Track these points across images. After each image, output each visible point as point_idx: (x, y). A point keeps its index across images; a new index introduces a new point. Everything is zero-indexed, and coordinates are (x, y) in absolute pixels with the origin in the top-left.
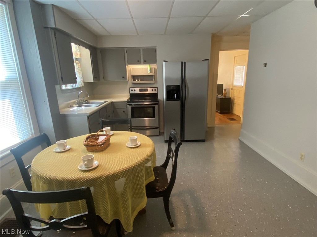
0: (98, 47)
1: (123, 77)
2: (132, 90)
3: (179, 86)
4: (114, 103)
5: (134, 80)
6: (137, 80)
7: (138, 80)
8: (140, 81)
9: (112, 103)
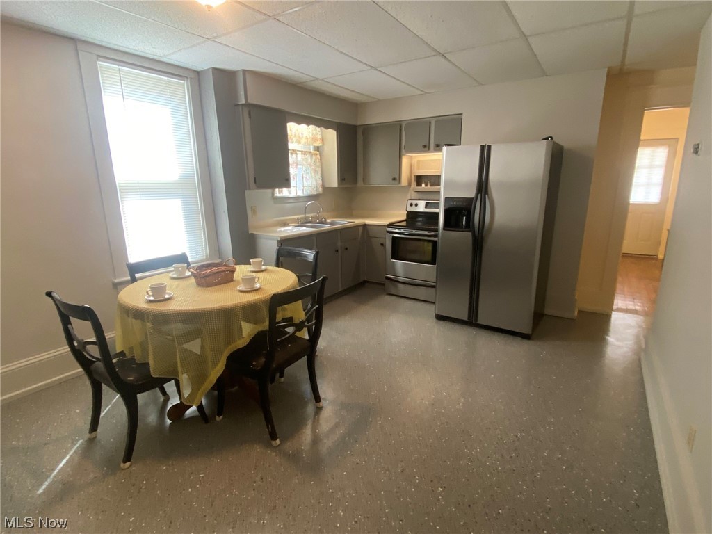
0: (358, 124)
1: (394, 179)
2: (411, 205)
3: (471, 199)
4: (369, 227)
5: (419, 184)
6: (423, 185)
7: (426, 185)
8: (429, 186)
9: (365, 226)
